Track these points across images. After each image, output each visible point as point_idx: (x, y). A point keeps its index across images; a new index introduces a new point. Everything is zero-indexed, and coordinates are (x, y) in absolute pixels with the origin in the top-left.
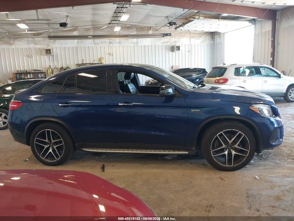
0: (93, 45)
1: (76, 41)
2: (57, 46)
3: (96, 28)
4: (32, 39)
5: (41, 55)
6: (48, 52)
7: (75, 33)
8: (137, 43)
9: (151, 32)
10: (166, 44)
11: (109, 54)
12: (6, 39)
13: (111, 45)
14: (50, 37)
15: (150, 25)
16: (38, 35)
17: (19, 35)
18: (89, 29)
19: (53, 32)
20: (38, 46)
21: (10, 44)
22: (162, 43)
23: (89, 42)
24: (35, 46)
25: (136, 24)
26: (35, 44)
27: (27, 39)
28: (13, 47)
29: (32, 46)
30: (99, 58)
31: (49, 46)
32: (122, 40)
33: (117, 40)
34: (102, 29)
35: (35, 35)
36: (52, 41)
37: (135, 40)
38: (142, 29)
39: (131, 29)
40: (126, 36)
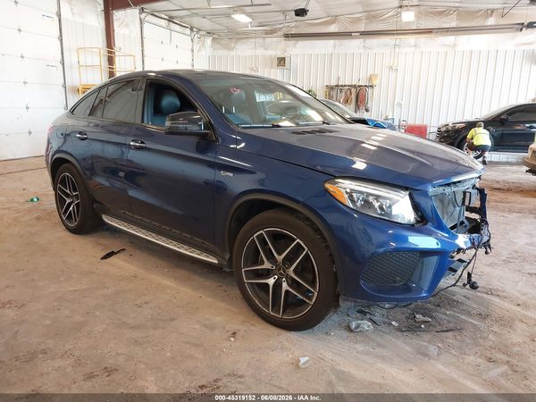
0: (362, 51)
1: (331, 42)
2: (299, 51)
3: (372, 16)
4: (261, 40)
5: (272, 67)
6: (281, 61)
7: (333, 28)
8: (455, 45)
9: (491, 21)
10: (525, 47)
11: (391, 68)
12: (225, 41)
13: (397, 50)
14: (287, 36)
15: (491, 6)
16: (272, 32)
17: (244, 33)
18: (359, 20)
19: (296, 27)
20: (270, 53)
21: (230, 49)
22: (517, 45)
23: (354, 45)
24: (265, 51)
25: (457, 5)
26: (266, 49)
27: (253, 40)
28: (233, 53)
29: (260, 52)
30: (368, 76)
31: (285, 52)
32: (423, 39)
33: (411, 39)
34: (384, 19)
35: (267, 33)
36: (291, 42)
37: (450, 39)
38: (473, 14)
39: (447, 16)
40: (429, 31)
